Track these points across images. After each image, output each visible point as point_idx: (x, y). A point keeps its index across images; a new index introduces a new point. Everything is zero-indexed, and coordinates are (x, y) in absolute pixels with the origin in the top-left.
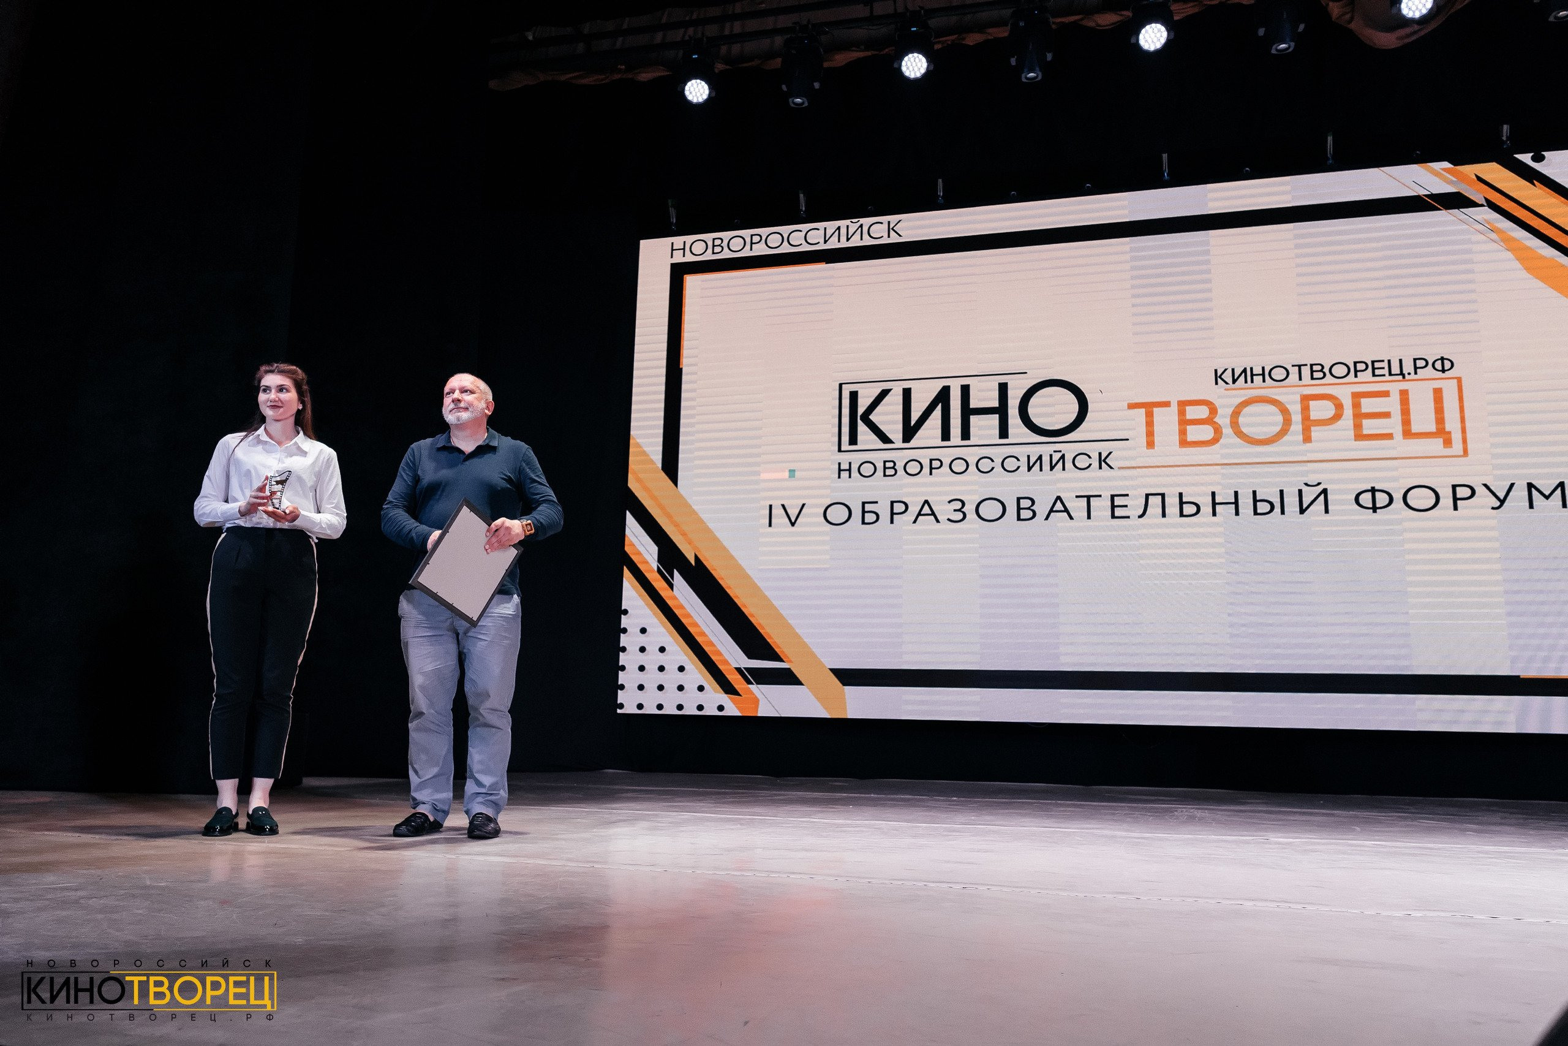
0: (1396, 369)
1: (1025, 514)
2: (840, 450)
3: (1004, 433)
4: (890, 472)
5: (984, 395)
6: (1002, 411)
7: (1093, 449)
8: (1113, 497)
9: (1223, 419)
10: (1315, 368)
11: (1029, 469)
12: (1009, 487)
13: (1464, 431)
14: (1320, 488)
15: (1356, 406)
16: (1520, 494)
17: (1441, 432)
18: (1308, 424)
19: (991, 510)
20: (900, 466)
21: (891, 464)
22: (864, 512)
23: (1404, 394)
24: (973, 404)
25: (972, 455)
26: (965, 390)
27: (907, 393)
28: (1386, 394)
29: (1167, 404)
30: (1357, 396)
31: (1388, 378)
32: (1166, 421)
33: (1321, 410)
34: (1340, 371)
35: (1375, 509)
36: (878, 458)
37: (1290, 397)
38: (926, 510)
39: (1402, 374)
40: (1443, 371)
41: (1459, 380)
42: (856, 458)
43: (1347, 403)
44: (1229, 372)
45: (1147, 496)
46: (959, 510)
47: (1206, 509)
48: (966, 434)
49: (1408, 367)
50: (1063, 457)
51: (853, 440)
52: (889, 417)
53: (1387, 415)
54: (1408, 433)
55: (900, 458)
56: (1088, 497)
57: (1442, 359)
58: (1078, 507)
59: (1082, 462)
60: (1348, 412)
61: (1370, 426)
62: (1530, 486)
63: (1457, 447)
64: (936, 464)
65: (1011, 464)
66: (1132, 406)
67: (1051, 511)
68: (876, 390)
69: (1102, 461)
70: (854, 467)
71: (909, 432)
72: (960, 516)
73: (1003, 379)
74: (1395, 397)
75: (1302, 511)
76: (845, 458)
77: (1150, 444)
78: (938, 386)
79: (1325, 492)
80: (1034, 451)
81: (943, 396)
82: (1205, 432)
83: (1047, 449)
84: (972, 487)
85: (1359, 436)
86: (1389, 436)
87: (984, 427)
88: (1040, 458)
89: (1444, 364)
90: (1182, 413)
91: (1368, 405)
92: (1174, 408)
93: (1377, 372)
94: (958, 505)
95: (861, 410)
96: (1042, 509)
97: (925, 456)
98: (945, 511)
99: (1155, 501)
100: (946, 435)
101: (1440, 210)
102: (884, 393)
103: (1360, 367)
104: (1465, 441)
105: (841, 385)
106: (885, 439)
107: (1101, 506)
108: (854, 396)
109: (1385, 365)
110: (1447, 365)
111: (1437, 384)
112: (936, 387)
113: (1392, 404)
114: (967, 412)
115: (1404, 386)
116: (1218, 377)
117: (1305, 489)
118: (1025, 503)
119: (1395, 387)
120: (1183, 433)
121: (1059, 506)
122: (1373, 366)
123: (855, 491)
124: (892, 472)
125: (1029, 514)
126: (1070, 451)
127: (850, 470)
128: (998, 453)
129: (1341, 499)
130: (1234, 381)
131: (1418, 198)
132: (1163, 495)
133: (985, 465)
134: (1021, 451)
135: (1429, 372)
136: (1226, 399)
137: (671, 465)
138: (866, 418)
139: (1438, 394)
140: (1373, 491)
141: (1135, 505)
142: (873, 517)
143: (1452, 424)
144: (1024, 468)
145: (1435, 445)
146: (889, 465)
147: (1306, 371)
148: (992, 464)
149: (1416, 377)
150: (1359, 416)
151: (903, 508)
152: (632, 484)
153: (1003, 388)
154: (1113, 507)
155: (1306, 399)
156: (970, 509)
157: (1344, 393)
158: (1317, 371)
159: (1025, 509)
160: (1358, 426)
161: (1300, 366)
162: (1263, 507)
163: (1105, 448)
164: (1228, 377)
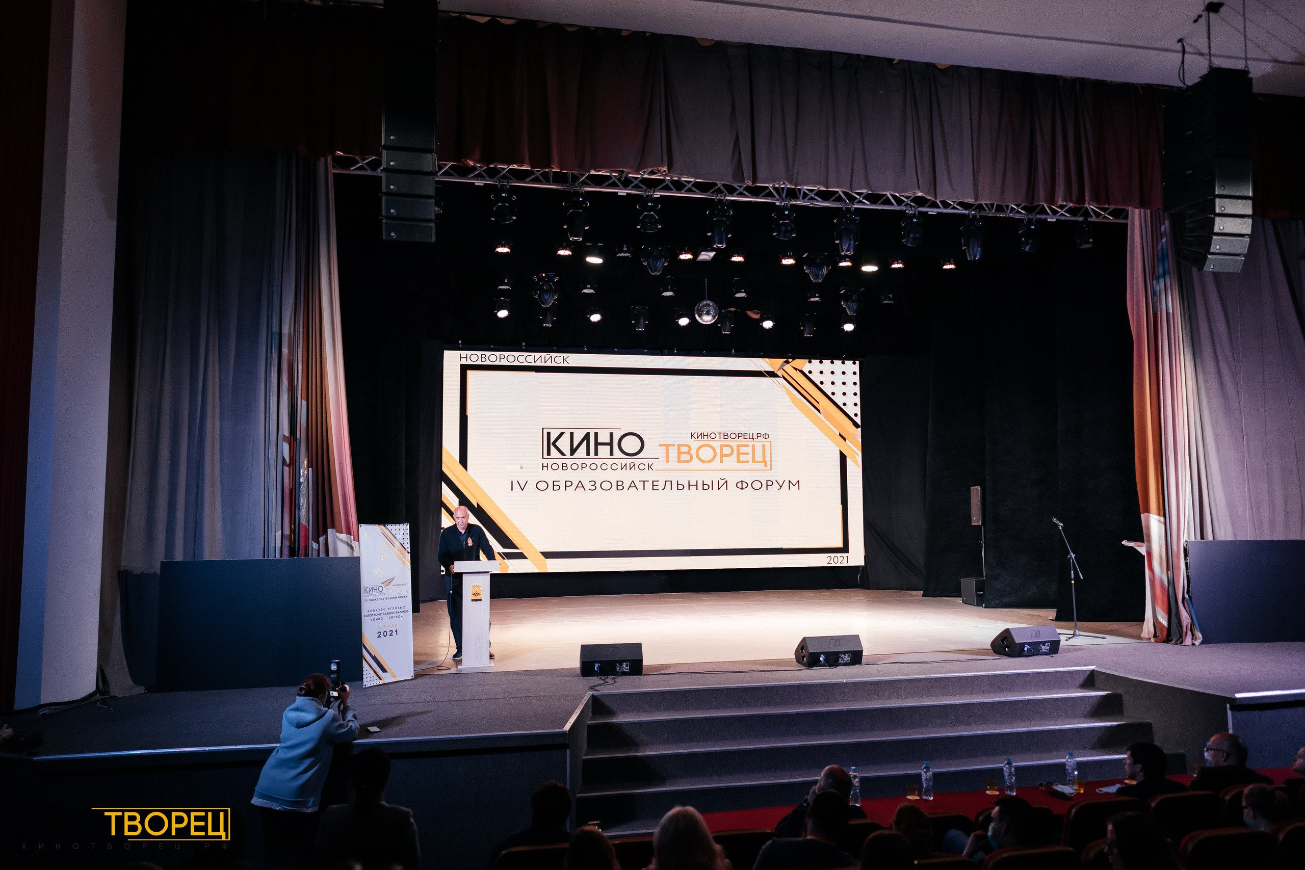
0: (751, 437)
1: (620, 488)
2: (543, 458)
3: (612, 454)
4: (564, 468)
5: (604, 437)
6: (611, 444)
7: (646, 462)
8: (653, 481)
9: (693, 452)
10: (725, 434)
11: (622, 469)
12: (613, 476)
13: (771, 461)
14: (725, 481)
15: (738, 450)
16: (786, 484)
17: (764, 461)
18: (722, 455)
19: (606, 486)
20: (569, 466)
21: (565, 465)
22: (554, 485)
23: (753, 446)
24: (599, 441)
25: (599, 462)
26: (596, 434)
27: (572, 434)
28: (747, 446)
29: (674, 445)
30: (738, 446)
31: (748, 440)
32: (673, 451)
33: (727, 451)
34: (733, 436)
35: (742, 488)
36: (560, 462)
37: (716, 445)
38: (580, 485)
39: (753, 439)
40: (766, 438)
41: (771, 442)
42: (550, 462)
43: (735, 448)
44: (696, 434)
45: (666, 481)
46: (593, 485)
47: (686, 486)
48: (596, 454)
49: (755, 437)
50: (634, 465)
51: (549, 454)
52: (564, 444)
53: (747, 454)
54: (754, 461)
55: (569, 462)
56: (644, 481)
57: (766, 434)
58: (640, 485)
59: (642, 467)
60: (735, 452)
61: (742, 458)
62: (790, 481)
63: (769, 467)
64: (584, 466)
65: (614, 467)
66: (661, 445)
67: (630, 487)
68: (559, 432)
69: (649, 467)
70: (549, 466)
71: (573, 451)
72: (594, 488)
73: (611, 431)
74: (751, 448)
75: (719, 489)
76: (545, 462)
77: (667, 461)
78: (585, 432)
79: (726, 481)
80: (624, 462)
81: (587, 436)
82: (687, 457)
83: (628, 461)
84: (599, 476)
85: (739, 461)
86: (747, 462)
87: (604, 451)
88: (626, 465)
89: (766, 436)
90: (679, 449)
91: (742, 450)
92: (676, 447)
93: (745, 437)
94: (593, 483)
95: (552, 440)
96: (626, 485)
97: (579, 462)
98: (588, 485)
99: (668, 484)
100: (588, 454)
101: (767, 377)
102: (562, 434)
103: (740, 435)
104: (771, 465)
105: (543, 429)
106: (563, 454)
107: (649, 485)
108: (549, 434)
109: (748, 435)
110: (767, 436)
111: (764, 443)
112: (584, 433)
113: (749, 450)
114: (597, 444)
115: (753, 443)
116: (692, 436)
117: (720, 480)
118: (620, 483)
119: (750, 443)
120: (679, 458)
121: (633, 485)
122: (744, 435)
123: (550, 476)
124: (566, 468)
125: (621, 488)
126: (637, 462)
127: (547, 467)
128: (609, 462)
129: (732, 485)
130: (698, 438)
131: (761, 372)
132: (671, 481)
133: (604, 467)
134: (618, 462)
135: (761, 439)
136: (695, 444)
137: (463, 461)
138: (554, 444)
139: (764, 446)
140: (742, 482)
141: (661, 485)
142: (558, 488)
143: (768, 459)
144: (620, 468)
145: (762, 466)
146: (564, 465)
147: (722, 435)
148: (607, 467)
149: (757, 440)
150: (739, 454)
151: (570, 484)
152: (444, 469)
153: (611, 434)
154: (653, 485)
155: (722, 446)
156: (598, 485)
157: (734, 444)
158: (726, 436)
159: (620, 485)
160: (738, 457)
161: (720, 433)
162: (706, 487)
163: (650, 462)
164: (695, 436)
